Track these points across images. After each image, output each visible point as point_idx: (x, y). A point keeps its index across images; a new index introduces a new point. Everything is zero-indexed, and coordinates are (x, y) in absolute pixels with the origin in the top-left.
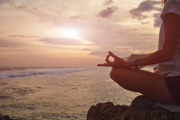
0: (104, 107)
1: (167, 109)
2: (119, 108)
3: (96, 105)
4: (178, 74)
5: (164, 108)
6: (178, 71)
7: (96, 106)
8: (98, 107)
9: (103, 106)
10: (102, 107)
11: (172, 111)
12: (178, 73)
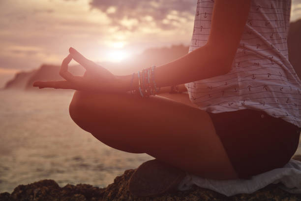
0: (37, 196)
1: (217, 190)
2: (76, 195)
3: (13, 191)
4: (243, 105)
5: (207, 189)
6: (241, 98)
7: (13, 193)
8: (19, 196)
9: (35, 192)
10: (33, 194)
11: (228, 195)
12: (243, 102)
